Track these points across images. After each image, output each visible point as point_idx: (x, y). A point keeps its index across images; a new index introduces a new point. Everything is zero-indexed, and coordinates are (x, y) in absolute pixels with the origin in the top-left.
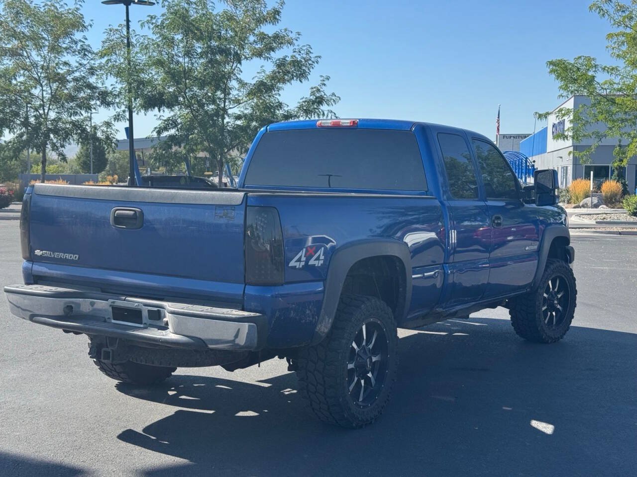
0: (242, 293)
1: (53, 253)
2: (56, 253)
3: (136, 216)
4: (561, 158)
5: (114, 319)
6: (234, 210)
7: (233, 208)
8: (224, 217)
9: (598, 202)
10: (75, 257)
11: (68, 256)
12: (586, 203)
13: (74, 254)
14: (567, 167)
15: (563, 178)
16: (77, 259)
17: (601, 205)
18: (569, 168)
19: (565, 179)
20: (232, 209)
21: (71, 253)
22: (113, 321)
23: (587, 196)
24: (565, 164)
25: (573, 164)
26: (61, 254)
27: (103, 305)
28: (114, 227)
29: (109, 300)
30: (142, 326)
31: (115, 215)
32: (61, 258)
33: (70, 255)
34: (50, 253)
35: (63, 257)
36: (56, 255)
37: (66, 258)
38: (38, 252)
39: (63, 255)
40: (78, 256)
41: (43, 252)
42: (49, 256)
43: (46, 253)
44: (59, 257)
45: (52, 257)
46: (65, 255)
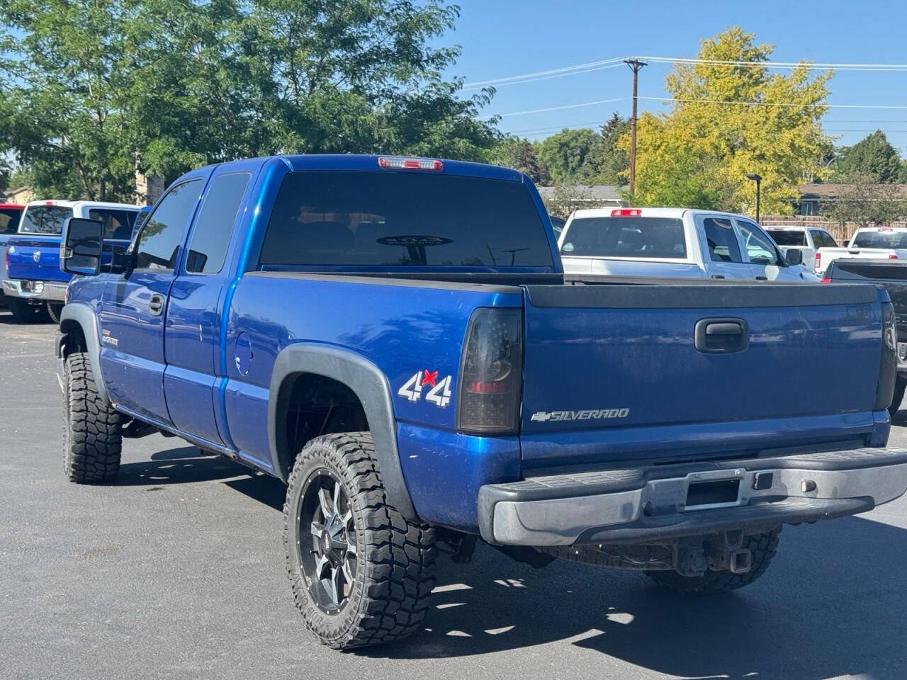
0: (873, 424)
1: (576, 411)
2: (583, 412)
3: (742, 329)
5: (687, 505)
6: (869, 310)
7: (868, 307)
10: (621, 413)
11: (608, 413)
13: (620, 409)
16: (625, 415)
20: (866, 309)
21: (614, 408)
22: (687, 508)
26: (592, 412)
28: (700, 353)
29: (689, 474)
30: (738, 503)
31: (708, 333)
32: (592, 418)
33: (612, 411)
34: (567, 413)
35: (597, 416)
36: (581, 415)
37: (603, 416)
38: (540, 417)
39: (597, 411)
40: (627, 410)
41: (553, 414)
42: (566, 419)
43: (560, 415)
44: (589, 417)
45: (572, 420)
46: (602, 411)
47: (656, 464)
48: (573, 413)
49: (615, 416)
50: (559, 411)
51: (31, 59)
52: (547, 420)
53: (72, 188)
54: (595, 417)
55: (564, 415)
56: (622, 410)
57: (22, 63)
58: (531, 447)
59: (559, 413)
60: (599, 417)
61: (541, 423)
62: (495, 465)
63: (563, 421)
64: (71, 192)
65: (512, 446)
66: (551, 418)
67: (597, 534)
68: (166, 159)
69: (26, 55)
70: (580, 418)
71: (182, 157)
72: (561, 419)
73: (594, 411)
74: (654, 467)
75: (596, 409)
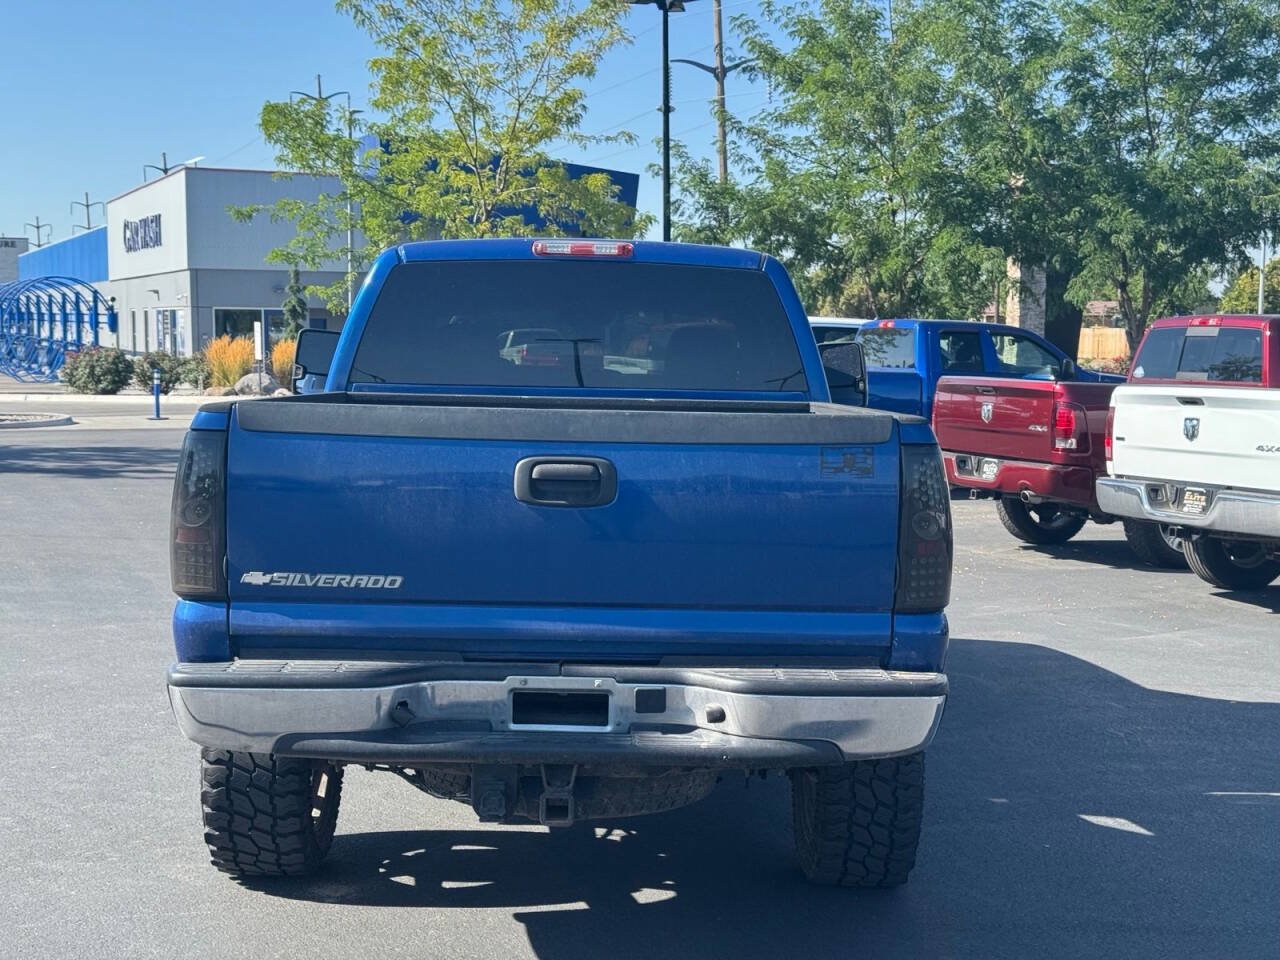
0: (889, 633)
1: (313, 575)
2: (324, 577)
3: (600, 474)
4: (156, 292)
5: (515, 722)
6: (872, 454)
7: (868, 450)
8: (846, 470)
9: (271, 383)
10: (392, 582)
11: (366, 581)
12: (248, 386)
13: (386, 575)
14: (173, 313)
15: (164, 334)
16: (397, 585)
17: (277, 388)
18: (180, 314)
19: (168, 337)
20: (865, 453)
22: (513, 727)
23: (246, 372)
24: (167, 304)
25: (193, 307)
26: (340, 577)
27: (489, 692)
28: (524, 505)
29: (509, 678)
30: (608, 729)
31: (534, 476)
32: (340, 585)
33: (373, 578)
34: (299, 576)
35: (349, 583)
36: (322, 580)
37: (357, 585)
38: (256, 578)
39: (348, 578)
40: (399, 580)
41: (275, 575)
42: (296, 583)
43: (287, 578)
44: (335, 584)
45: (306, 587)
46: (356, 578)
47: (466, 660)
48: (307, 577)
49: (379, 586)
50: (284, 572)
51: (818, 133)
52: (265, 584)
53: (971, 302)
54: (345, 585)
55: (293, 579)
56: (390, 579)
57: (807, 138)
58: (244, 619)
59: (285, 575)
60: (352, 585)
61: (257, 586)
62: (191, 637)
63: (292, 587)
64: (970, 307)
65: (218, 613)
66: (272, 580)
67: (306, 742)
68: (951, 257)
69: (813, 128)
70: (320, 584)
71: (968, 253)
72: (289, 584)
73: (343, 577)
74: (462, 663)
75: (346, 574)
